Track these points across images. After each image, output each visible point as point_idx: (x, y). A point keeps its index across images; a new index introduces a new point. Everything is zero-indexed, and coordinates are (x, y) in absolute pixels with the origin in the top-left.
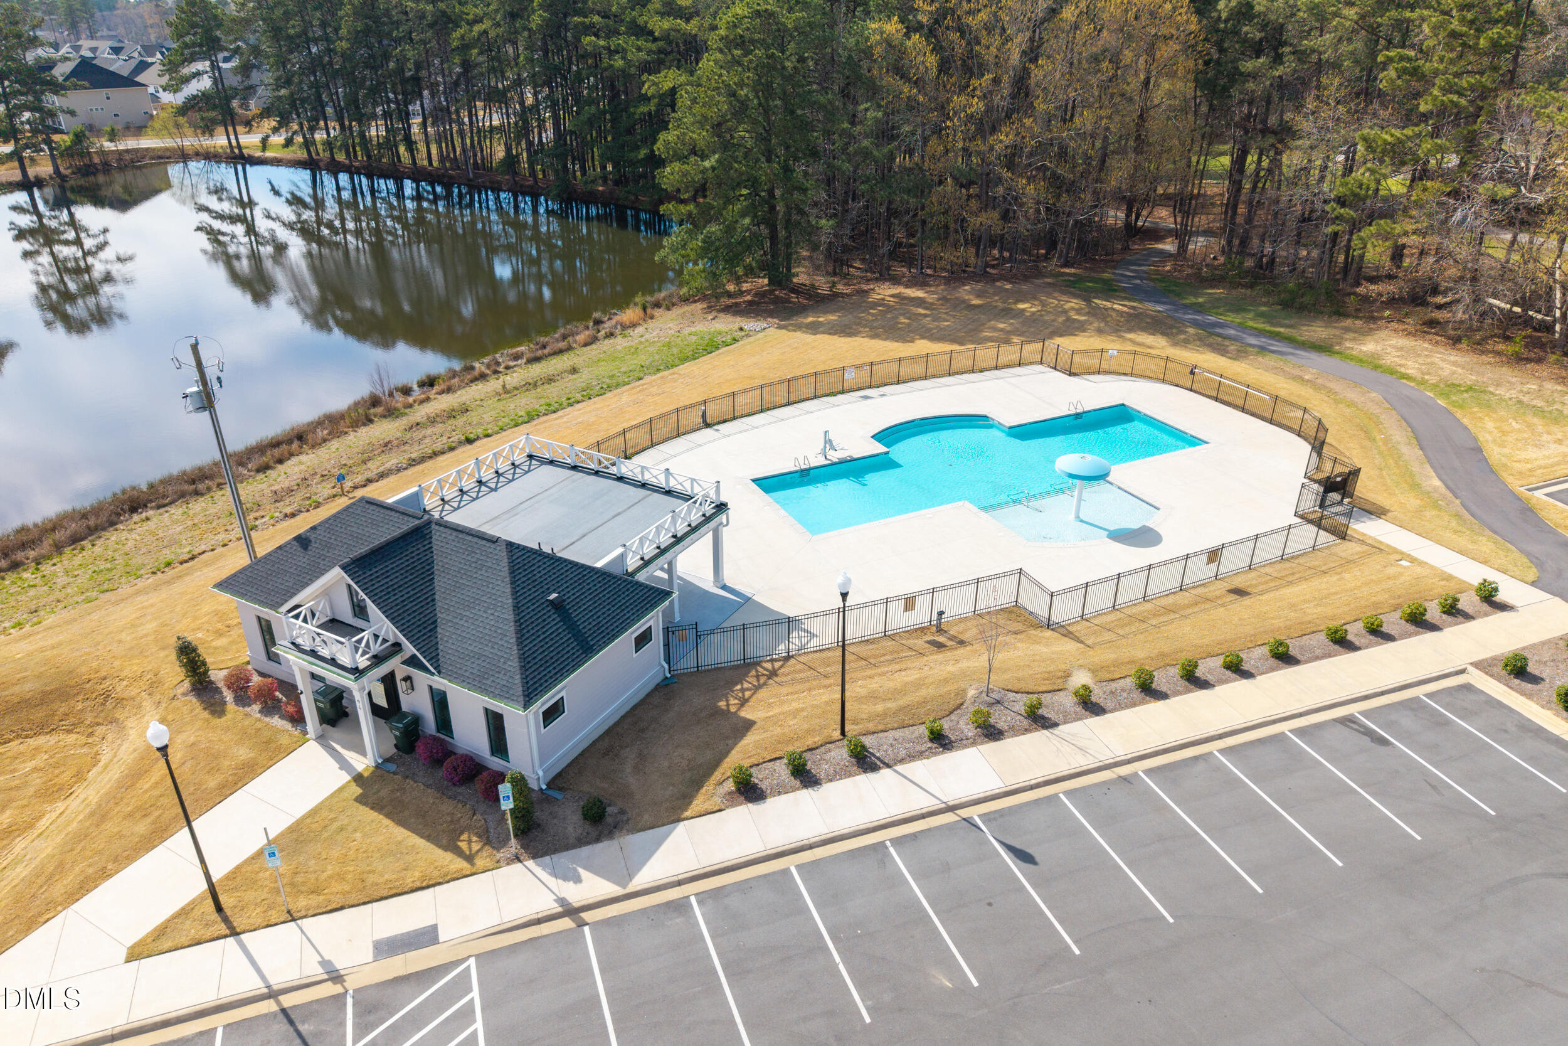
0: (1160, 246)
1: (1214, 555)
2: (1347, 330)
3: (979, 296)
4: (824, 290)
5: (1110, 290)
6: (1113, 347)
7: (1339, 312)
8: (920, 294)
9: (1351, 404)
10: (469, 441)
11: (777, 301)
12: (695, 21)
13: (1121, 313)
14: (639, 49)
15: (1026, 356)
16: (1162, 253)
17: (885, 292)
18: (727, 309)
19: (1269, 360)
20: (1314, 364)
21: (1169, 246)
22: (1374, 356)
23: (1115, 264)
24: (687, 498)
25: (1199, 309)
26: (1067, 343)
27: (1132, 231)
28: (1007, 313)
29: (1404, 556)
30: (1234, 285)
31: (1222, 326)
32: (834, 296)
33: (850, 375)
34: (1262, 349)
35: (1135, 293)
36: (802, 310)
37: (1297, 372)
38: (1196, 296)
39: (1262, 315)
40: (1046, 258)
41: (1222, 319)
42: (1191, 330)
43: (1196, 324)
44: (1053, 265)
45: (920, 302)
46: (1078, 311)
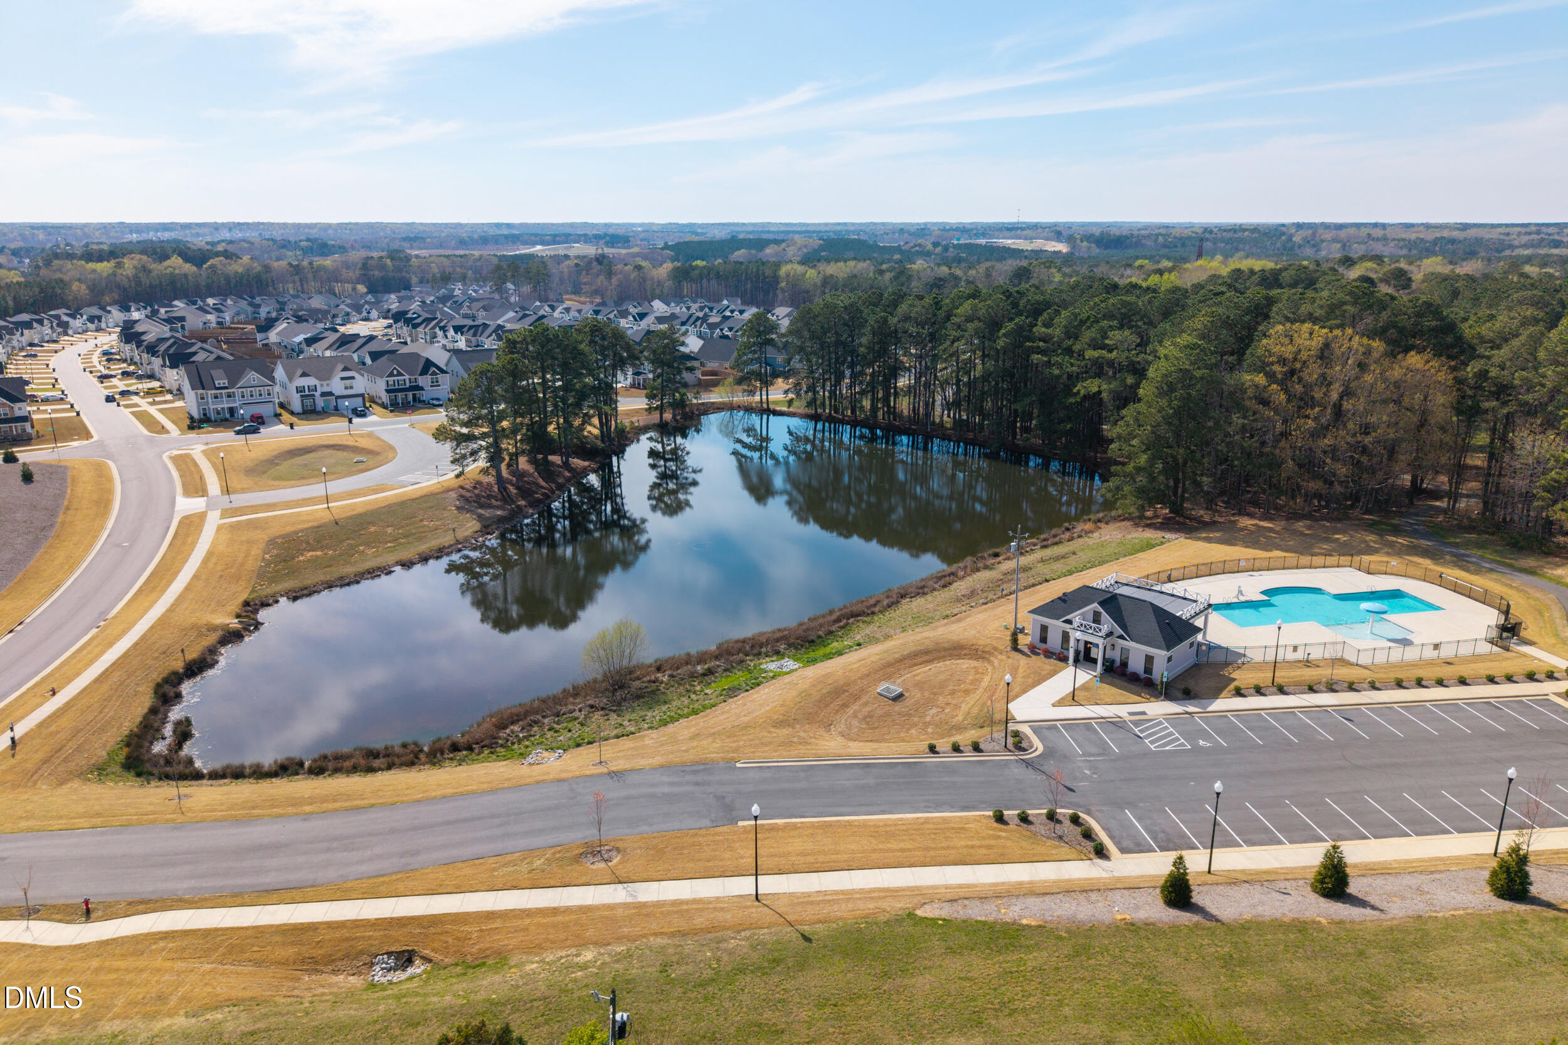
0: (1438, 503)
1: (1436, 647)
2: (1548, 563)
3: (1309, 528)
4: (1207, 519)
5: (1397, 531)
6: (1394, 562)
7: (1548, 553)
8: (1270, 525)
9: (1537, 599)
10: (1047, 581)
11: (1178, 523)
12: (1115, 352)
13: (1403, 545)
14: (1072, 365)
15: (1341, 563)
16: (1438, 507)
17: (1246, 522)
18: (1149, 526)
19: (1494, 576)
20: (1521, 579)
21: (1442, 504)
22: (1561, 577)
23: (1401, 514)
24: (1195, 601)
25: (1457, 545)
26: (1366, 558)
27: (1417, 490)
28: (1327, 540)
29: (1536, 658)
30: (1480, 533)
31: (1468, 556)
32: (1214, 523)
33: (1242, 563)
34: (1491, 570)
35: (1414, 534)
36: (1196, 529)
37: (1509, 582)
38: (1455, 537)
39: (1496, 551)
40: (1352, 507)
41: (1468, 552)
42: (1448, 557)
43: (1454, 555)
44: (1356, 512)
45: (1271, 530)
46: (1374, 542)
